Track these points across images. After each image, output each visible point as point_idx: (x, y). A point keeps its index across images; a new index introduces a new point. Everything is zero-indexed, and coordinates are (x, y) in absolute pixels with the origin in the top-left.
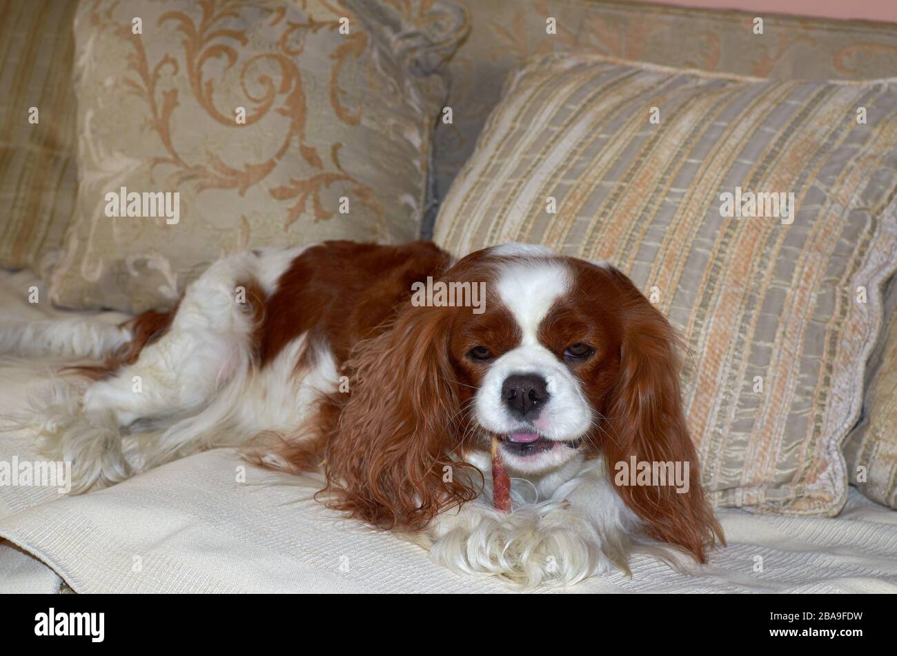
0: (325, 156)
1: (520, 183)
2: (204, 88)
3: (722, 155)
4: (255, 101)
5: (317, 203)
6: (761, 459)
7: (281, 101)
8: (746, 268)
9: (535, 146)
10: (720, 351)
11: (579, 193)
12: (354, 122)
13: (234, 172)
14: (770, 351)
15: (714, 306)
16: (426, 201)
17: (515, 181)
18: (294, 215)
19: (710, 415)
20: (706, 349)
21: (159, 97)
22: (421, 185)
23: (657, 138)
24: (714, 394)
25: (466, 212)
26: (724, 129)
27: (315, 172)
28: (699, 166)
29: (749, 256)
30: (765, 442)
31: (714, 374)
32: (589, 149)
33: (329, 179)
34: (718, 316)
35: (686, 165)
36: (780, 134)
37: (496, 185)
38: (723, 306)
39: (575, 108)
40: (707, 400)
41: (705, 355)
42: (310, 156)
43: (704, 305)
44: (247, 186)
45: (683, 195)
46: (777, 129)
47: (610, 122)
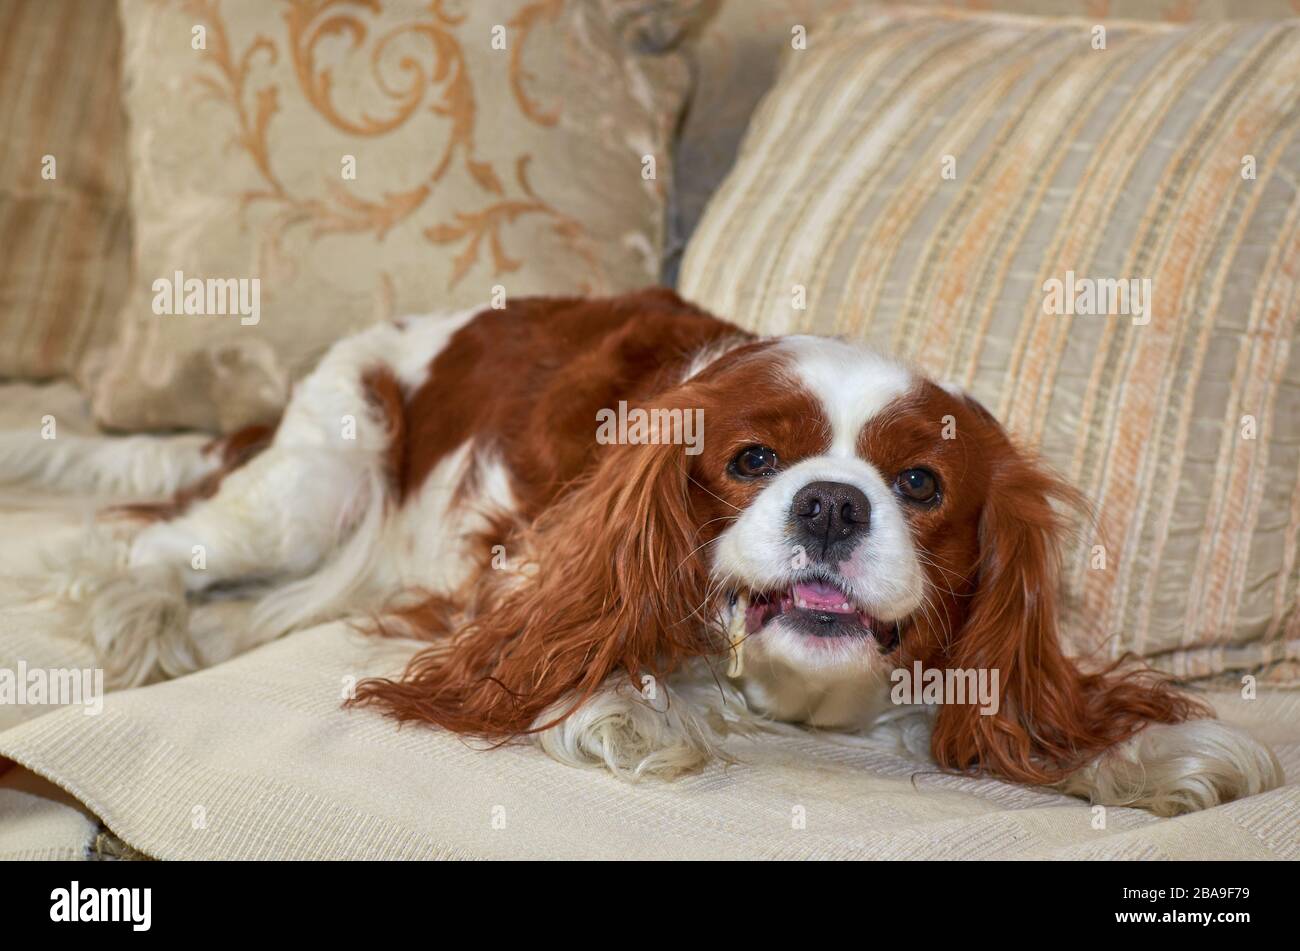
0: (506, 174)
1: (809, 199)
2: (317, 81)
3: (1127, 137)
4: (397, 96)
5: (497, 248)
6: (1213, 602)
7: (435, 93)
8: (1174, 307)
9: (831, 142)
10: (1141, 436)
11: (903, 206)
12: (549, 122)
13: (367, 207)
14: (1219, 434)
15: (1126, 368)
16: (666, 243)
17: (801, 199)
18: (463, 267)
19: (1127, 536)
20: (1117, 433)
21: (250, 100)
22: (657, 218)
23: (1021, 118)
24: (1133, 504)
25: (726, 249)
26: (1128, 97)
27: (491, 200)
28: (1090, 154)
29: (1178, 287)
30: (1219, 576)
31: (1132, 472)
32: (916, 142)
33: (514, 211)
34: (1134, 381)
35: (1070, 153)
36: (1216, 99)
37: (773, 204)
38: (1141, 367)
39: (889, 84)
40: (1122, 513)
41: (1115, 442)
42: (484, 177)
43: (1110, 365)
44: (388, 224)
45: (1067, 200)
46: (1212, 92)
47: (948, 100)
